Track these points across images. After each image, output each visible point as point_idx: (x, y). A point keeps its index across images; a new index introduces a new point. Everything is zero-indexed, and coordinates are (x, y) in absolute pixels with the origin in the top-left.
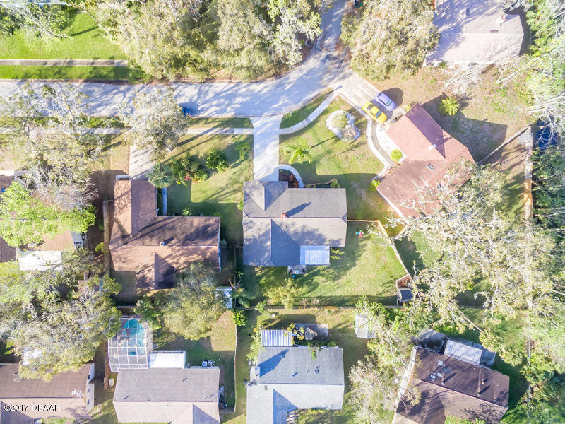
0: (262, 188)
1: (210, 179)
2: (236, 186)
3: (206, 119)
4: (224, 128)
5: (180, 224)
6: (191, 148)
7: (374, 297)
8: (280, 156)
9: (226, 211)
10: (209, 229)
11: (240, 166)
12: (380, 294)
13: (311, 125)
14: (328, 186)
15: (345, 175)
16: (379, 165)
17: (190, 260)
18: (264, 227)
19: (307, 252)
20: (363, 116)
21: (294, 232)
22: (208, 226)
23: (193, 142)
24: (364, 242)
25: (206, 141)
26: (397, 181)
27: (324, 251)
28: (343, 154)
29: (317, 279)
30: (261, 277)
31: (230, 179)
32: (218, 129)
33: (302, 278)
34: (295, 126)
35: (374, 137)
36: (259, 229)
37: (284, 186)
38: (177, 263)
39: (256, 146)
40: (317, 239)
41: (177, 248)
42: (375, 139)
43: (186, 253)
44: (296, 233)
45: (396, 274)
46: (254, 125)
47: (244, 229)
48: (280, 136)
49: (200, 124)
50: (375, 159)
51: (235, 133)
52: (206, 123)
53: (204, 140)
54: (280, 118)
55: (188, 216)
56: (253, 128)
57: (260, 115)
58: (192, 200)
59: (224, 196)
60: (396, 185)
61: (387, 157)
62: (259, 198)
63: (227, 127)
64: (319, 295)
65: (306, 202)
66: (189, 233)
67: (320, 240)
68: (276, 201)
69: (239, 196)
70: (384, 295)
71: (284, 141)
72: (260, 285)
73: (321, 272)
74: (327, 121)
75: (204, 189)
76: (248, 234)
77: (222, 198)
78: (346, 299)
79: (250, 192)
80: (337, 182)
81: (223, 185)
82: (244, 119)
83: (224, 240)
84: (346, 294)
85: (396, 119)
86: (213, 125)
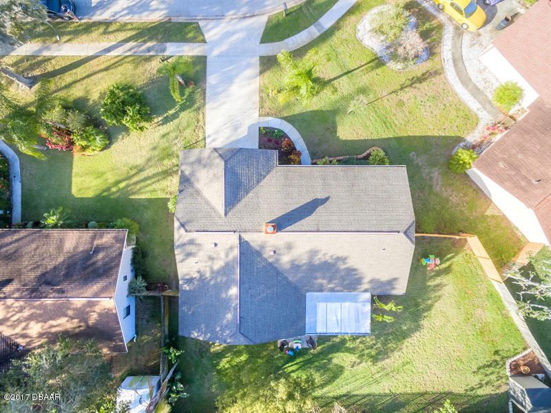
0: (220, 164)
1: (113, 146)
2: (167, 163)
3: (107, 24)
4: (145, 42)
5: (34, 246)
6: (75, 82)
7: (460, 395)
8: (262, 100)
9: (148, 215)
10: (100, 256)
11: (176, 121)
12: (472, 389)
13: (326, 36)
14: (365, 161)
15: (398, 139)
16: (470, 119)
17: (53, 330)
18: (222, 255)
19: (321, 306)
20: (435, 17)
21: (292, 263)
22: (97, 250)
23: (79, 70)
24: (438, 281)
25: (107, 69)
26: (522, 149)
27: (359, 305)
28: (394, 95)
29: (339, 359)
30: (220, 355)
31: (155, 148)
32: (132, 44)
33: (307, 357)
34: (293, 38)
35: (457, 61)
36: (211, 258)
37: (268, 159)
38: (24, 336)
39: (212, 80)
40: (343, 278)
41: (17, 304)
42: (460, 64)
43: (40, 315)
44: (295, 267)
45: (505, 346)
46: (207, 36)
47: (178, 257)
48: (262, 58)
49: (95, 34)
50: (459, 106)
51: (167, 53)
52: (105, 33)
53: (103, 67)
54: (260, 22)
55: (55, 226)
56: (204, 41)
57: (219, 17)
58: (75, 191)
59: (143, 184)
60: (520, 156)
61: (485, 102)
62: (212, 187)
63: (150, 39)
64: (343, 391)
65: (320, 196)
66: (49, 267)
67: (348, 281)
68: (251, 194)
69: (173, 183)
70: (480, 392)
71: (268, 68)
72: (219, 372)
73: (348, 345)
74: (359, 27)
75: (101, 169)
76: (187, 268)
77: (138, 187)
78: (402, 399)
79: (193, 174)
80: (382, 154)
81: (140, 161)
82: (187, 25)
83: (140, 278)
84: (401, 390)
85: (507, 19)
86: (122, 36)
